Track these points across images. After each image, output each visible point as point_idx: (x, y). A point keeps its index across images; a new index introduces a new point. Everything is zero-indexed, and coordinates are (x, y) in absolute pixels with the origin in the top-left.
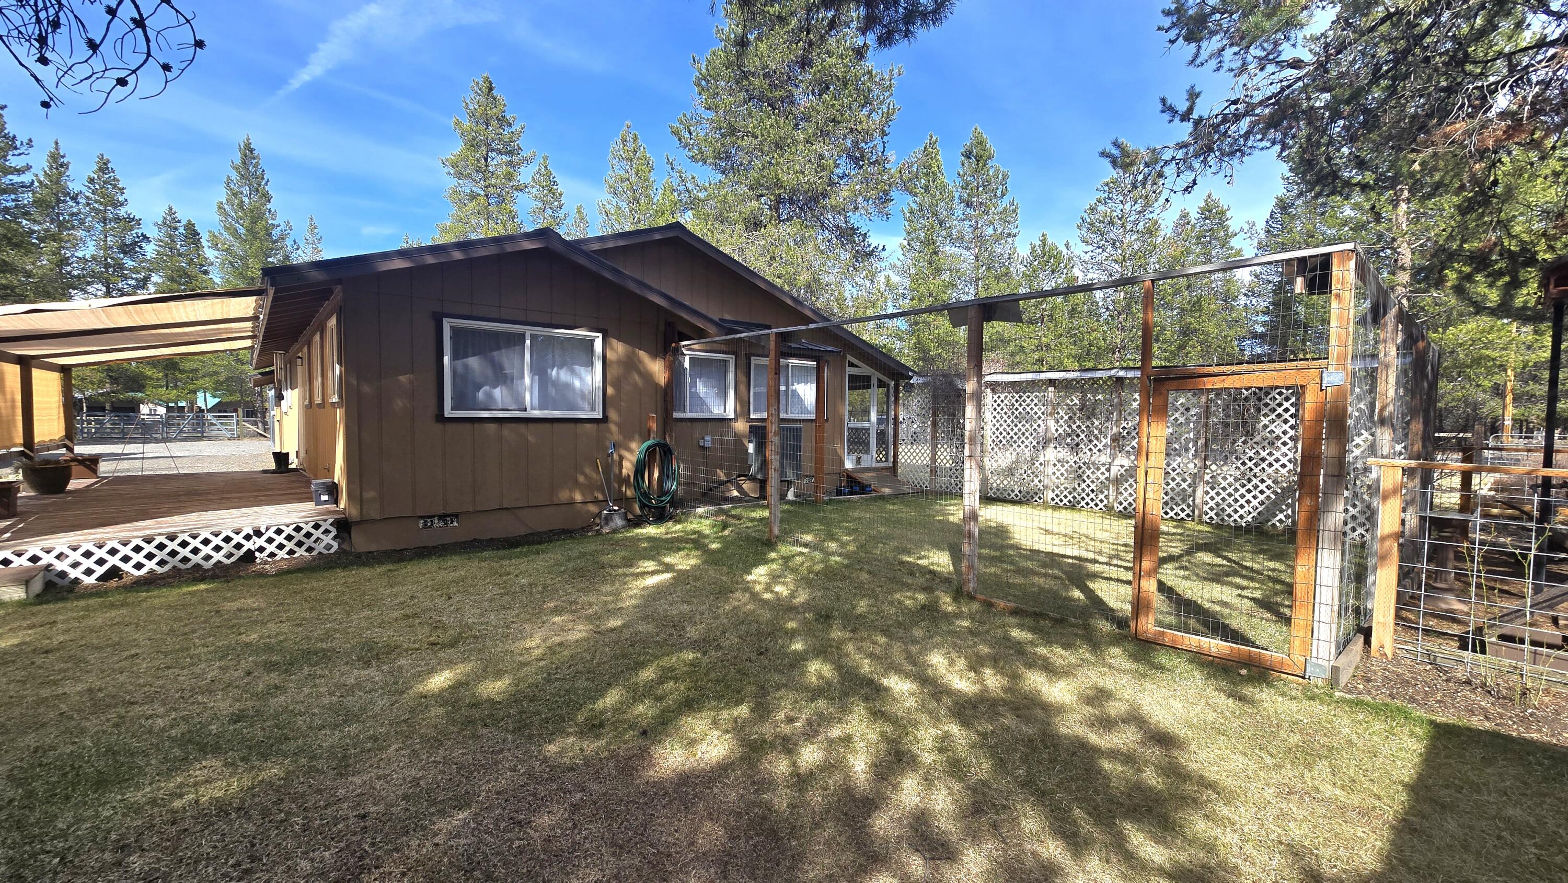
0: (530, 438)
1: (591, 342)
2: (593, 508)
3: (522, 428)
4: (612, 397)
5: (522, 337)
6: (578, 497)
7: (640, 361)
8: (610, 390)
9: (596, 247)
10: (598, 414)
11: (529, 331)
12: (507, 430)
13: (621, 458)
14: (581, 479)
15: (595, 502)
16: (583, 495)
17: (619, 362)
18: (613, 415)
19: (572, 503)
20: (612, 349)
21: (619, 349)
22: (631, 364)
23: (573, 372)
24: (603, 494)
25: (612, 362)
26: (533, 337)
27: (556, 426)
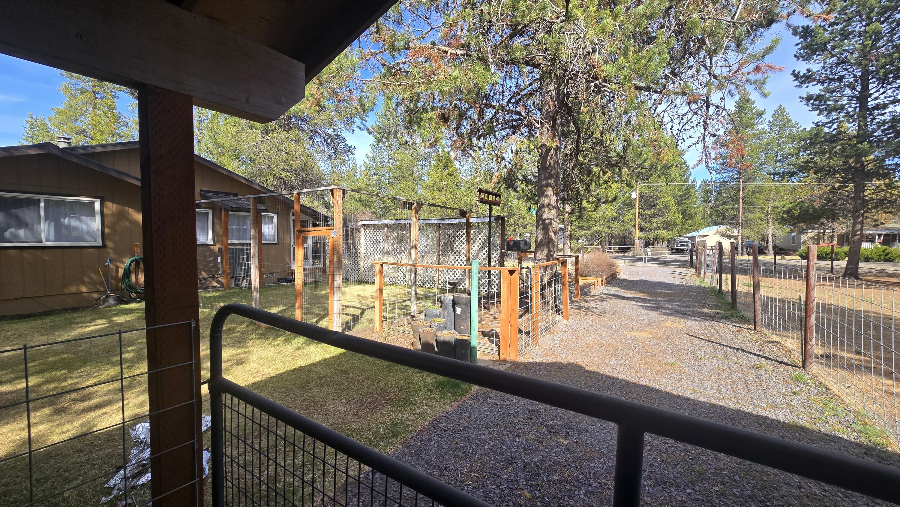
0: (46, 258)
1: (93, 204)
2: (95, 296)
3: (39, 252)
4: (108, 234)
5: (38, 201)
6: (84, 289)
7: (129, 214)
8: (107, 230)
9: (82, 152)
10: (99, 243)
11: (42, 198)
12: (26, 254)
13: (117, 268)
14: (86, 279)
15: (98, 292)
16: (87, 287)
17: (113, 214)
18: (109, 244)
19: (80, 293)
20: (107, 207)
21: (112, 207)
22: (121, 216)
23: (81, 221)
24: (104, 287)
25: (108, 215)
26: (46, 201)
27: (65, 250)
